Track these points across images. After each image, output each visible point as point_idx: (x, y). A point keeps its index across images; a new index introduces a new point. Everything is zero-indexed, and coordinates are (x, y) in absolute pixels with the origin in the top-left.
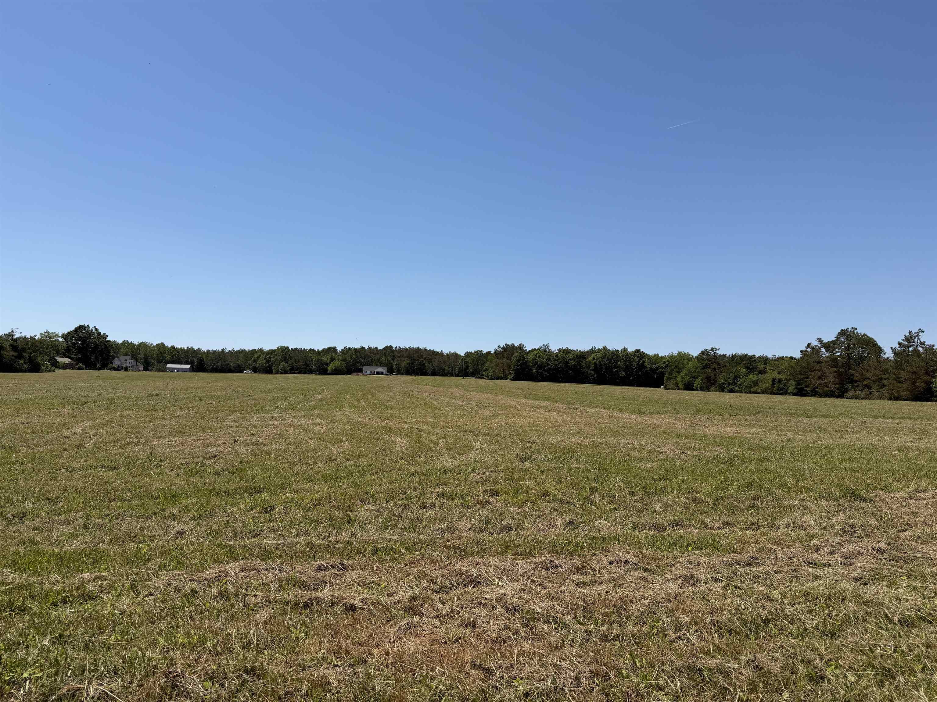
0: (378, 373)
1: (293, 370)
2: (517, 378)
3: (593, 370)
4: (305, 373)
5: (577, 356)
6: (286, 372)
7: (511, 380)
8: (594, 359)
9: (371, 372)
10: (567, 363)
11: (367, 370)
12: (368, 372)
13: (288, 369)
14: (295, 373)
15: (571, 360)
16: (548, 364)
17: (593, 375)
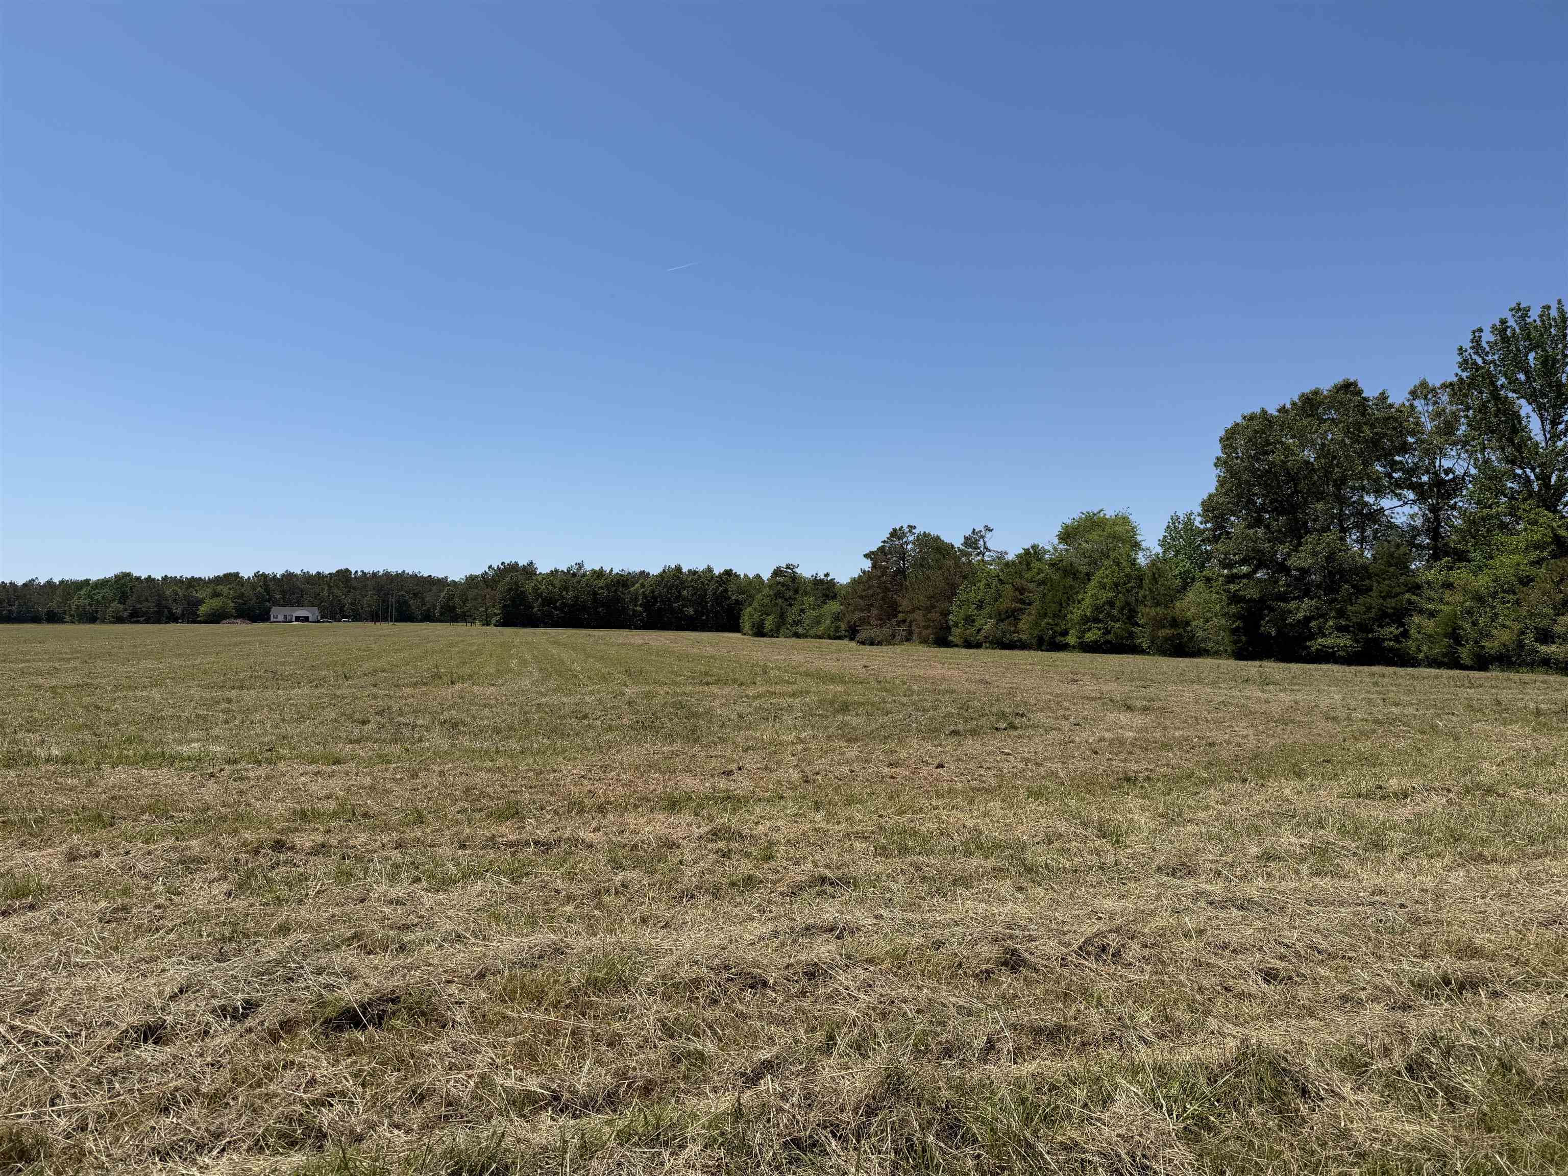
0: (298, 619)
1: (135, 617)
2: (506, 622)
3: (641, 605)
4: (159, 622)
5: (612, 581)
6: (119, 620)
7: (495, 625)
8: (643, 586)
9: (285, 616)
10: (595, 593)
11: (278, 612)
12: (280, 618)
13: (126, 614)
14: (137, 622)
15: (602, 588)
16: (563, 598)
17: (641, 613)
